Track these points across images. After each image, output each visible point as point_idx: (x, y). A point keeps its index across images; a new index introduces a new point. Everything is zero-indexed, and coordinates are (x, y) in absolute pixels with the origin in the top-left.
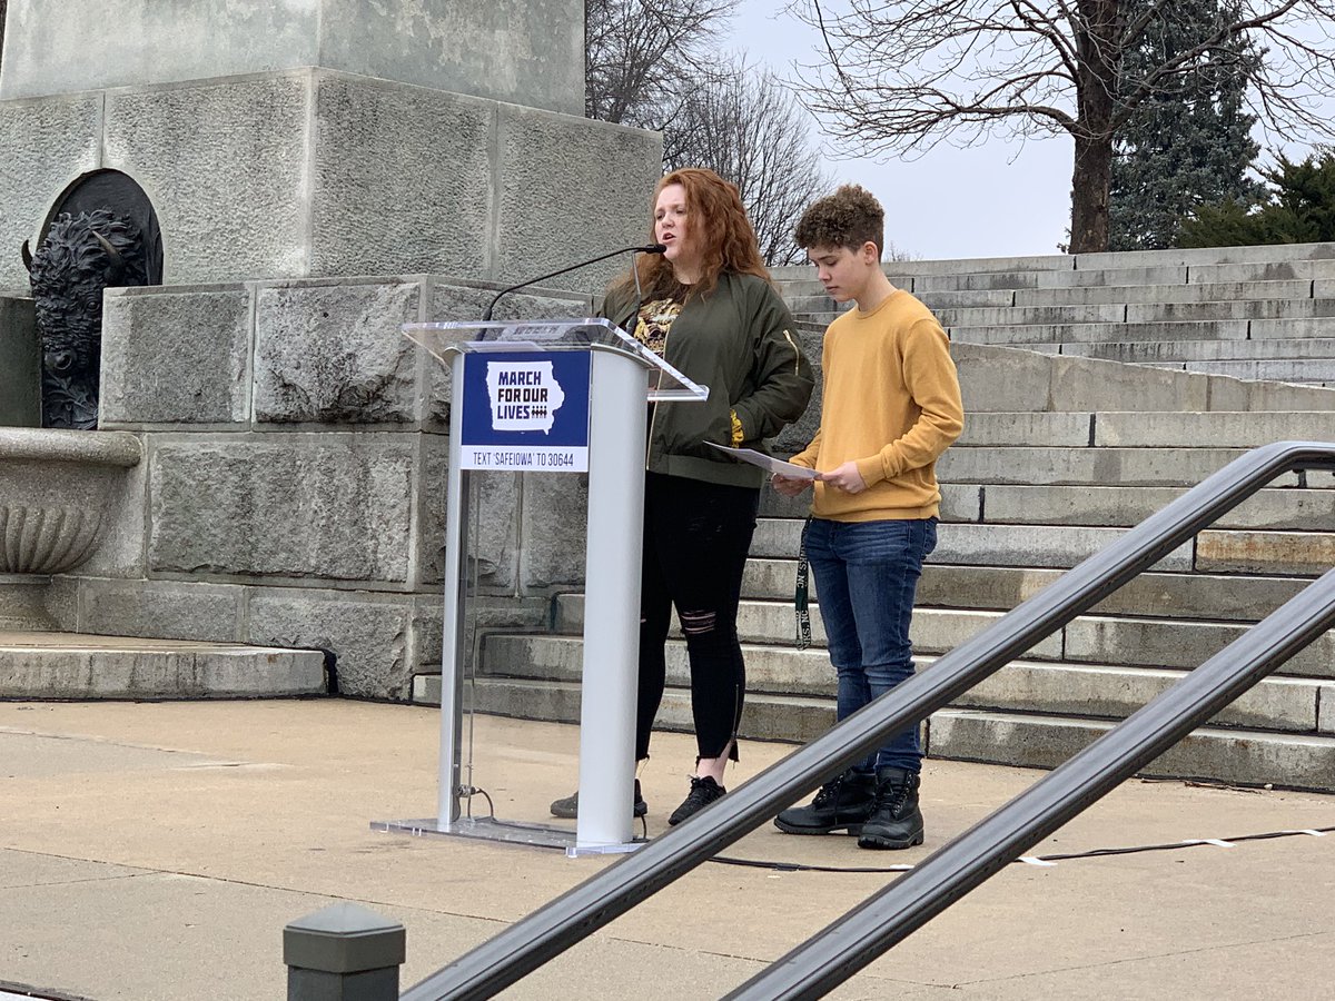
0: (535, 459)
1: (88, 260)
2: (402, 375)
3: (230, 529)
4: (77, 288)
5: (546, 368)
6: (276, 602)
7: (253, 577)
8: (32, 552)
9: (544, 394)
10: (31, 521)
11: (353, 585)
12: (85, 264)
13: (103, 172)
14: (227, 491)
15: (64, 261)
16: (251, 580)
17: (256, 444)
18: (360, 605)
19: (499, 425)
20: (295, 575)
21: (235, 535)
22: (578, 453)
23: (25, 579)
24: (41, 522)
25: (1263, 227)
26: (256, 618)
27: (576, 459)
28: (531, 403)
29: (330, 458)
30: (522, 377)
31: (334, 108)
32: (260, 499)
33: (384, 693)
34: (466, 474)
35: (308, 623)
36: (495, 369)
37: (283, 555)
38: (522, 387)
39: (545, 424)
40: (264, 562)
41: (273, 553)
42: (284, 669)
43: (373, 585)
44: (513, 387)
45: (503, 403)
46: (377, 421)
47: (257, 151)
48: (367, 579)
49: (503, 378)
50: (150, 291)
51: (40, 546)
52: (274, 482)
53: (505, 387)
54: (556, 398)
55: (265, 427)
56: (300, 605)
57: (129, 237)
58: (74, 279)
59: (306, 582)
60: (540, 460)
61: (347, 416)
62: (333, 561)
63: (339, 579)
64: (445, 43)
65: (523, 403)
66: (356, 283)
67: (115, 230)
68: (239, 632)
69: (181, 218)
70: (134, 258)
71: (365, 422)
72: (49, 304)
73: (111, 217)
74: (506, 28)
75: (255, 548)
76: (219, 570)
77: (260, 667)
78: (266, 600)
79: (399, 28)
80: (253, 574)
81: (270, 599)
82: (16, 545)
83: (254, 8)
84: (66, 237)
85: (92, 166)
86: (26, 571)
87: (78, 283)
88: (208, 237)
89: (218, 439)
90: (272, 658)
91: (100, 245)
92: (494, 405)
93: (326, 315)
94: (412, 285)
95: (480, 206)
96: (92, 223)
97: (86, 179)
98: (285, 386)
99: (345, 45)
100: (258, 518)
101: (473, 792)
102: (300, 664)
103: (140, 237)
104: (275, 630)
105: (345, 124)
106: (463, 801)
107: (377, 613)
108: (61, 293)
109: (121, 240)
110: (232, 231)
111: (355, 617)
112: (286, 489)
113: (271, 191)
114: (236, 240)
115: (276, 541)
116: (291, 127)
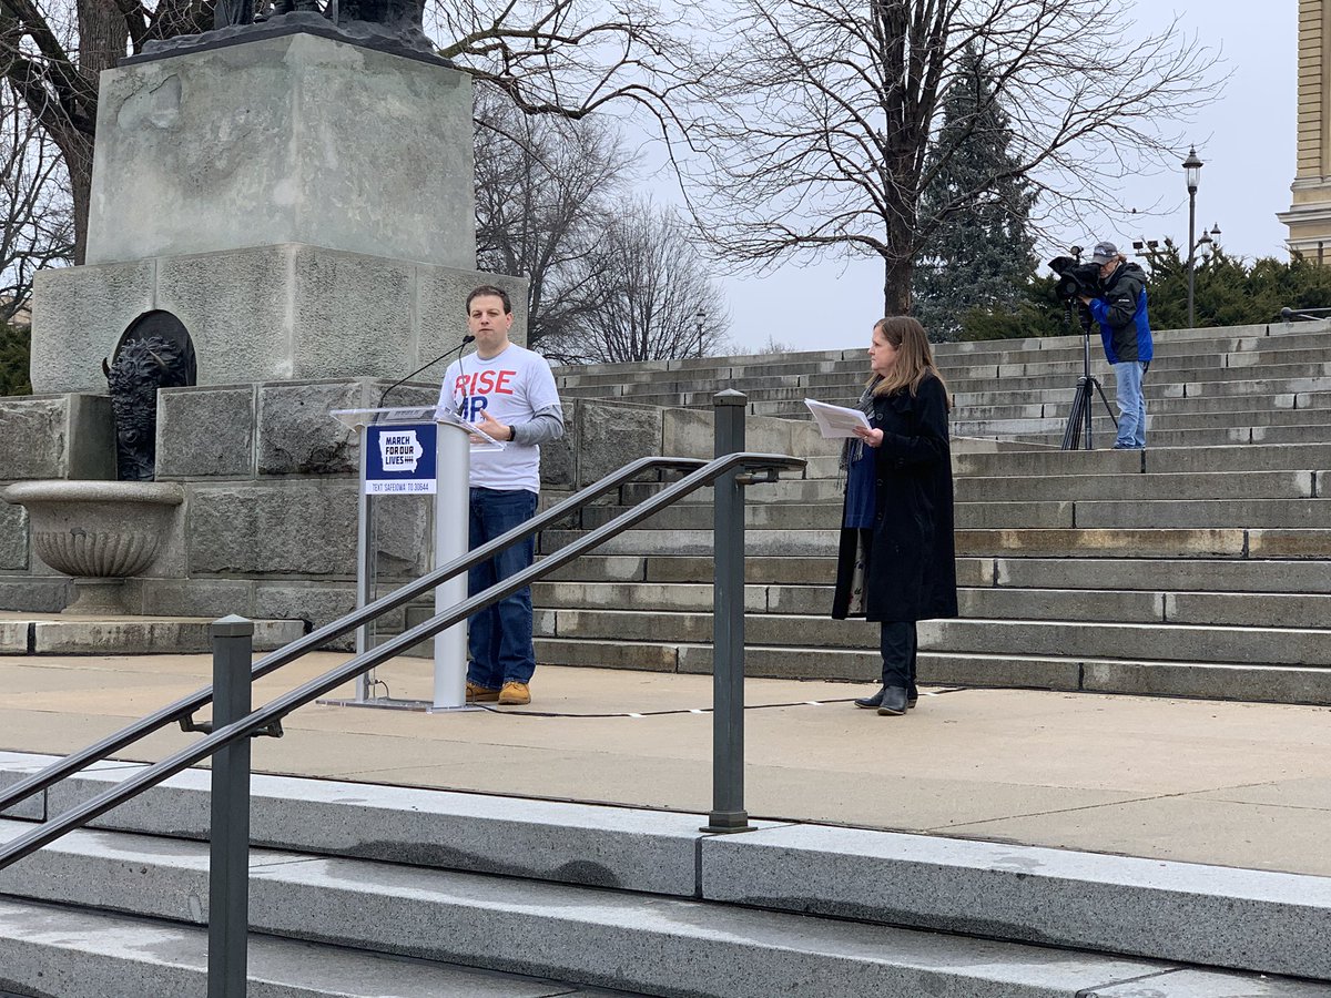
0: (407, 487)
1: (146, 370)
2: (351, 442)
3: (241, 544)
4: (139, 389)
5: (412, 434)
6: (273, 590)
7: (258, 574)
8: (112, 562)
9: (411, 450)
10: (111, 542)
11: (322, 577)
12: (145, 372)
13: (156, 312)
14: (240, 520)
15: (131, 371)
16: (256, 576)
17: (258, 488)
18: (327, 590)
19: (386, 468)
20: (285, 572)
21: (245, 548)
22: (431, 483)
23: (108, 581)
24: (118, 542)
25: (1019, 323)
26: (260, 600)
27: (430, 486)
28: (404, 455)
29: (307, 496)
30: (399, 440)
31: (307, 269)
32: (262, 524)
33: (343, 646)
34: (369, 496)
35: (294, 603)
36: (384, 436)
37: (278, 559)
38: (399, 446)
39: (412, 467)
40: (265, 564)
41: (271, 559)
42: (278, 632)
43: (335, 577)
44: (394, 446)
45: (389, 455)
46: (336, 471)
47: (257, 298)
48: (331, 573)
49: (388, 441)
50: (188, 390)
51: (117, 559)
52: (270, 512)
53: (390, 446)
54: (418, 452)
55: (264, 477)
56: (289, 591)
57: (174, 355)
58: (138, 383)
59: (292, 576)
60: (410, 487)
61: (317, 469)
62: (309, 563)
63: (313, 574)
64: (381, 225)
65: (399, 455)
66: (321, 383)
67: (165, 350)
68: (249, 611)
69: (208, 342)
70: (176, 368)
71: (329, 473)
72: (121, 400)
73: (161, 342)
74: (421, 212)
75: (259, 555)
76: (236, 571)
77: (262, 631)
78: (266, 589)
79: (350, 215)
80: (258, 573)
81: (269, 589)
82: (101, 559)
83: (254, 204)
84: (132, 355)
85: (149, 308)
86: (108, 575)
87: (140, 385)
88: (226, 354)
89: (234, 485)
90: (270, 626)
91: (155, 360)
92: (384, 457)
93: (302, 404)
94: (357, 384)
95: (406, 331)
96: (149, 346)
97: (145, 316)
98: (277, 450)
99: (314, 226)
100: (260, 536)
101: (376, 682)
102: (288, 629)
103: (181, 355)
104: (272, 608)
105: (315, 279)
106: (371, 687)
107: (338, 595)
108: (129, 392)
109: (169, 357)
110: (242, 350)
111: (324, 598)
112: (278, 517)
113: (267, 324)
114: (244, 356)
115: (273, 551)
116: (278, 282)
